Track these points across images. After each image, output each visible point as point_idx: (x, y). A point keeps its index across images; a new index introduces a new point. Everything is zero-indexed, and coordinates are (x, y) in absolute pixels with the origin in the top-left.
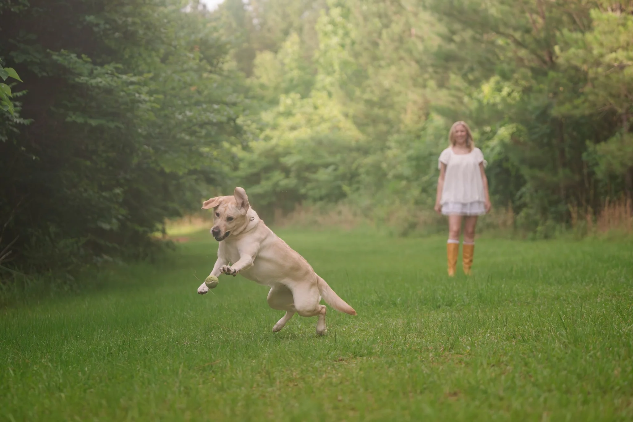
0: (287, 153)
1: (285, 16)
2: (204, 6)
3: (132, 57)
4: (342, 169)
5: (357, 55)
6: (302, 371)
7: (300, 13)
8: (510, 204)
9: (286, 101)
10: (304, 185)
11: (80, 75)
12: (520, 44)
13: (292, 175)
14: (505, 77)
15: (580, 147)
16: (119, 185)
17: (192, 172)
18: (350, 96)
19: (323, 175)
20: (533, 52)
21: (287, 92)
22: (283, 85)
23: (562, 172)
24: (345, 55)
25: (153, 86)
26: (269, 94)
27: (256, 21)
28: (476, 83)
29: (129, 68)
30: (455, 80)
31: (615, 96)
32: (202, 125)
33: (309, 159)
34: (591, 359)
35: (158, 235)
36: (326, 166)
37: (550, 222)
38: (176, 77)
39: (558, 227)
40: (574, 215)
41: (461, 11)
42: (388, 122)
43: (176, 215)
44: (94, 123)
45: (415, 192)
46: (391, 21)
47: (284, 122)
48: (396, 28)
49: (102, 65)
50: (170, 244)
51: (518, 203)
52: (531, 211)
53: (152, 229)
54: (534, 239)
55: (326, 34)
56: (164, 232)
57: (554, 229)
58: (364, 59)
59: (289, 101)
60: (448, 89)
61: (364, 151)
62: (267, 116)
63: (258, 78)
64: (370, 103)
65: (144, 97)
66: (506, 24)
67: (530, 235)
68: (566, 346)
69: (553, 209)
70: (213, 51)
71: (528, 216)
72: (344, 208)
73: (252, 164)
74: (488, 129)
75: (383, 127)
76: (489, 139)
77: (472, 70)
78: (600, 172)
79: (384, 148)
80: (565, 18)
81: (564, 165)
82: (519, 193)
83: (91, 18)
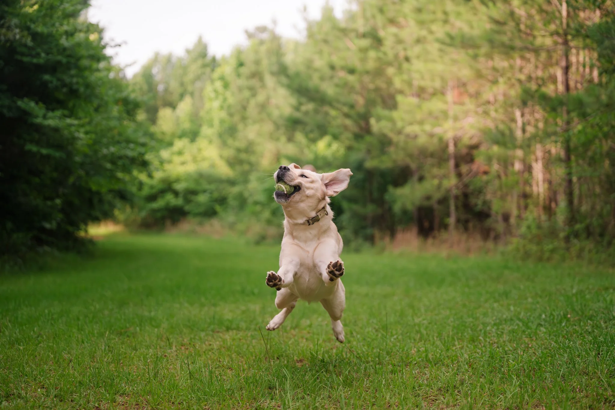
0: (178, 180)
1: (182, 84)
3: (74, 106)
4: (216, 195)
5: (231, 115)
6: (191, 339)
7: (193, 82)
9: (179, 144)
10: (188, 204)
11: (37, 117)
12: (347, 116)
13: (181, 195)
14: (336, 137)
15: (383, 190)
16: (58, 196)
17: (111, 191)
18: (224, 144)
19: (202, 198)
20: (356, 121)
21: (180, 137)
22: (178, 133)
23: (370, 207)
24: (223, 114)
25: (88, 128)
26: (167, 138)
27: (161, 87)
28: (314, 141)
29: (72, 114)
30: (300, 137)
31: (411, 156)
32: (120, 158)
33: (192, 186)
34: (395, 341)
35: (82, 234)
36: (205, 191)
37: (360, 241)
38: (104, 122)
40: (377, 237)
42: (250, 164)
43: (96, 220)
44: (44, 151)
45: (266, 214)
46: (257, 93)
47: (177, 159)
48: (261, 97)
49: (53, 110)
50: (91, 241)
53: (79, 229)
55: (210, 99)
56: (86, 231)
57: (362, 245)
58: (236, 118)
59: (181, 144)
60: (295, 143)
61: (232, 183)
62: (165, 154)
63: (160, 127)
64: (239, 150)
65: (82, 135)
66: (338, 101)
68: (377, 331)
69: (362, 232)
70: (131, 107)
72: (215, 223)
73: (152, 187)
75: (246, 167)
77: (312, 131)
78: (397, 208)
79: (246, 181)
80: (379, 100)
81: (372, 201)
83: (47, 77)
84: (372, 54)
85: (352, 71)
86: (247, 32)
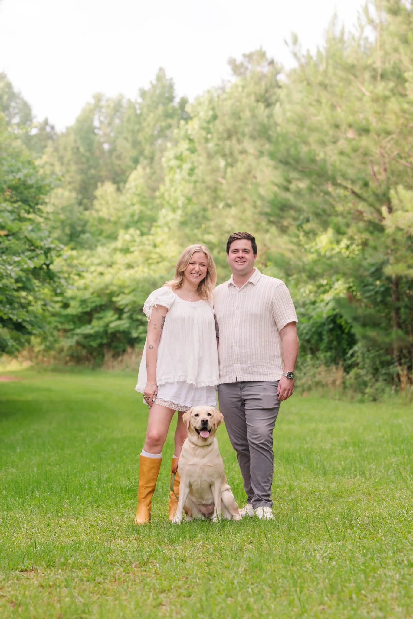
0: (121, 293)
1: (136, 144)
2: (53, 128)
8: (341, 363)
9: (124, 237)
10: (137, 328)
12: (358, 197)
13: (125, 316)
20: (372, 205)
21: (127, 227)
22: (123, 220)
23: (396, 333)
26: (108, 229)
27: (106, 147)
28: (311, 234)
37: (379, 385)
39: (387, 389)
40: (404, 379)
41: (298, 161)
46: (236, 161)
47: (121, 260)
51: (349, 362)
52: (362, 372)
54: (362, 401)
55: (171, 168)
57: (383, 391)
59: (128, 237)
60: (289, 235)
63: (97, 211)
66: (343, 176)
67: (359, 396)
69: (383, 371)
71: (357, 376)
73: (83, 302)
74: (324, 282)
76: (325, 292)
77: (307, 220)
81: (399, 326)
82: (351, 352)
84: (393, 104)
85: (365, 131)
86: (232, 62)
